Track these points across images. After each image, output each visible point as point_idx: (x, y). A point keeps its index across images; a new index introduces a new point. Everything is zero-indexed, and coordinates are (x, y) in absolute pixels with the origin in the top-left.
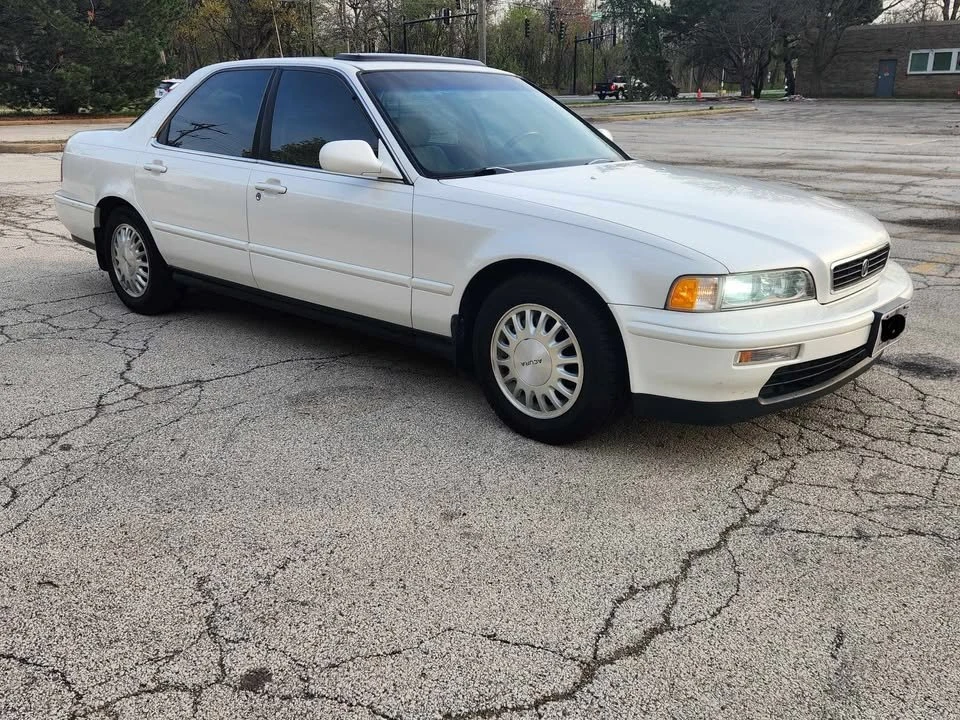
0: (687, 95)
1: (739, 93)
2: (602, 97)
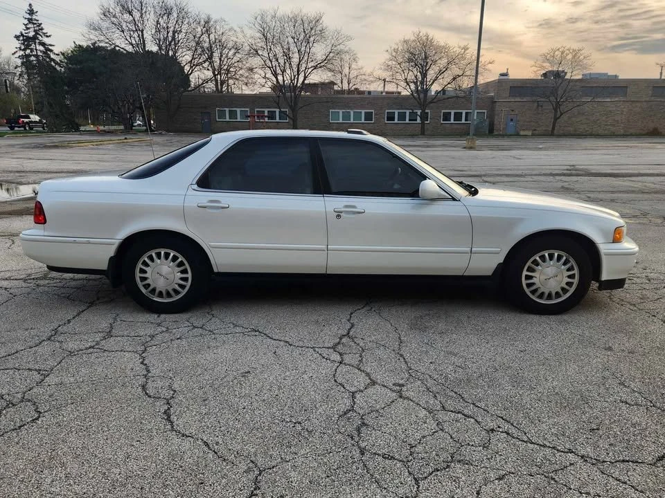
0: (88, 128)
1: (122, 127)
2: (12, 128)
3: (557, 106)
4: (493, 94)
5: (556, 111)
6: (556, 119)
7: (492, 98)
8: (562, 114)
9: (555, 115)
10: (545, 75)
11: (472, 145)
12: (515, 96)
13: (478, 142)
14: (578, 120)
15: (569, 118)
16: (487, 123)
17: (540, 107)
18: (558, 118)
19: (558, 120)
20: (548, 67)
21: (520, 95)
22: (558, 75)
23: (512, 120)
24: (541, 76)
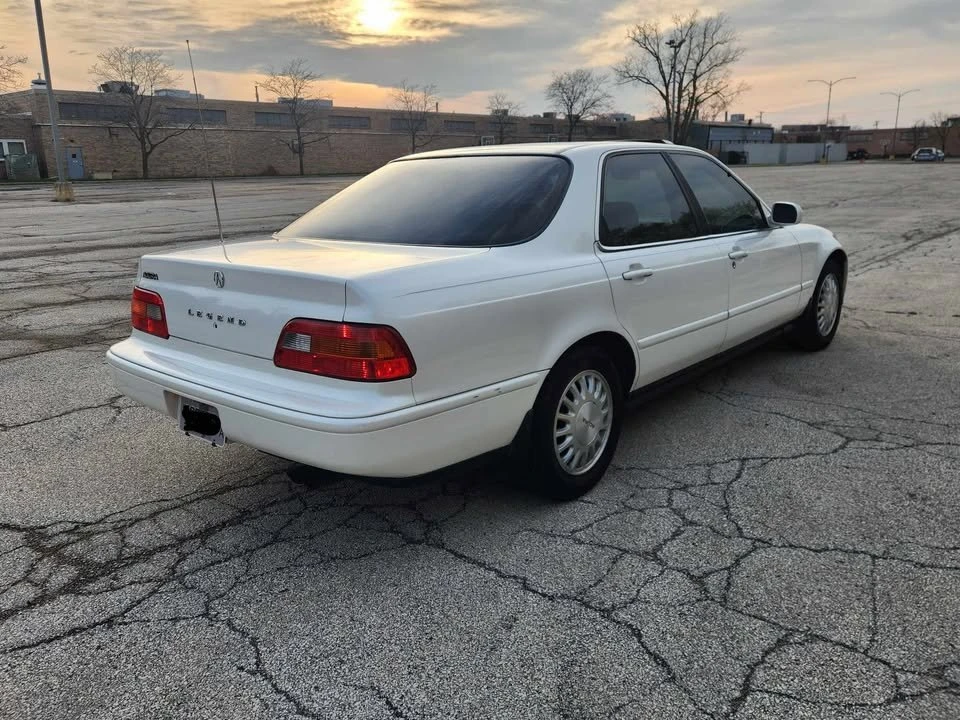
3: (143, 135)
4: (29, 114)
5: (143, 143)
6: (146, 155)
7: (28, 119)
8: (153, 147)
9: (144, 148)
10: (105, 86)
11: (68, 196)
12: (69, 118)
13: (78, 191)
14: (174, 155)
15: (161, 153)
16: (34, 159)
17: (114, 137)
18: (150, 152)
19: (150, 156)
20: (115, 76)
21: (79, 118)
22: (126, 88)
23: (74, 156)
24: (99, 88)
